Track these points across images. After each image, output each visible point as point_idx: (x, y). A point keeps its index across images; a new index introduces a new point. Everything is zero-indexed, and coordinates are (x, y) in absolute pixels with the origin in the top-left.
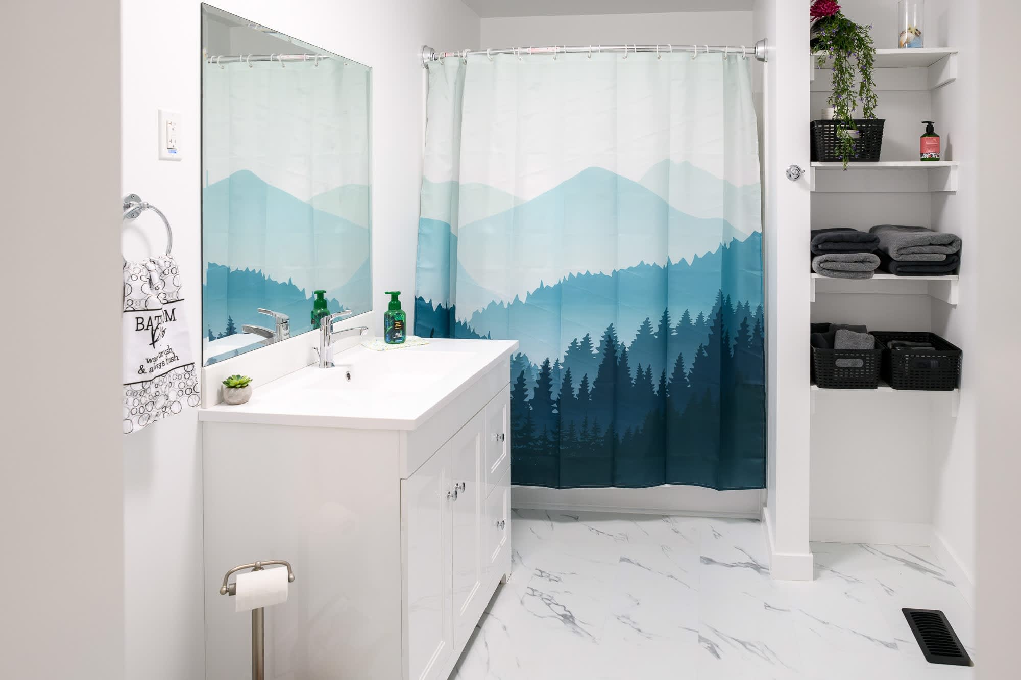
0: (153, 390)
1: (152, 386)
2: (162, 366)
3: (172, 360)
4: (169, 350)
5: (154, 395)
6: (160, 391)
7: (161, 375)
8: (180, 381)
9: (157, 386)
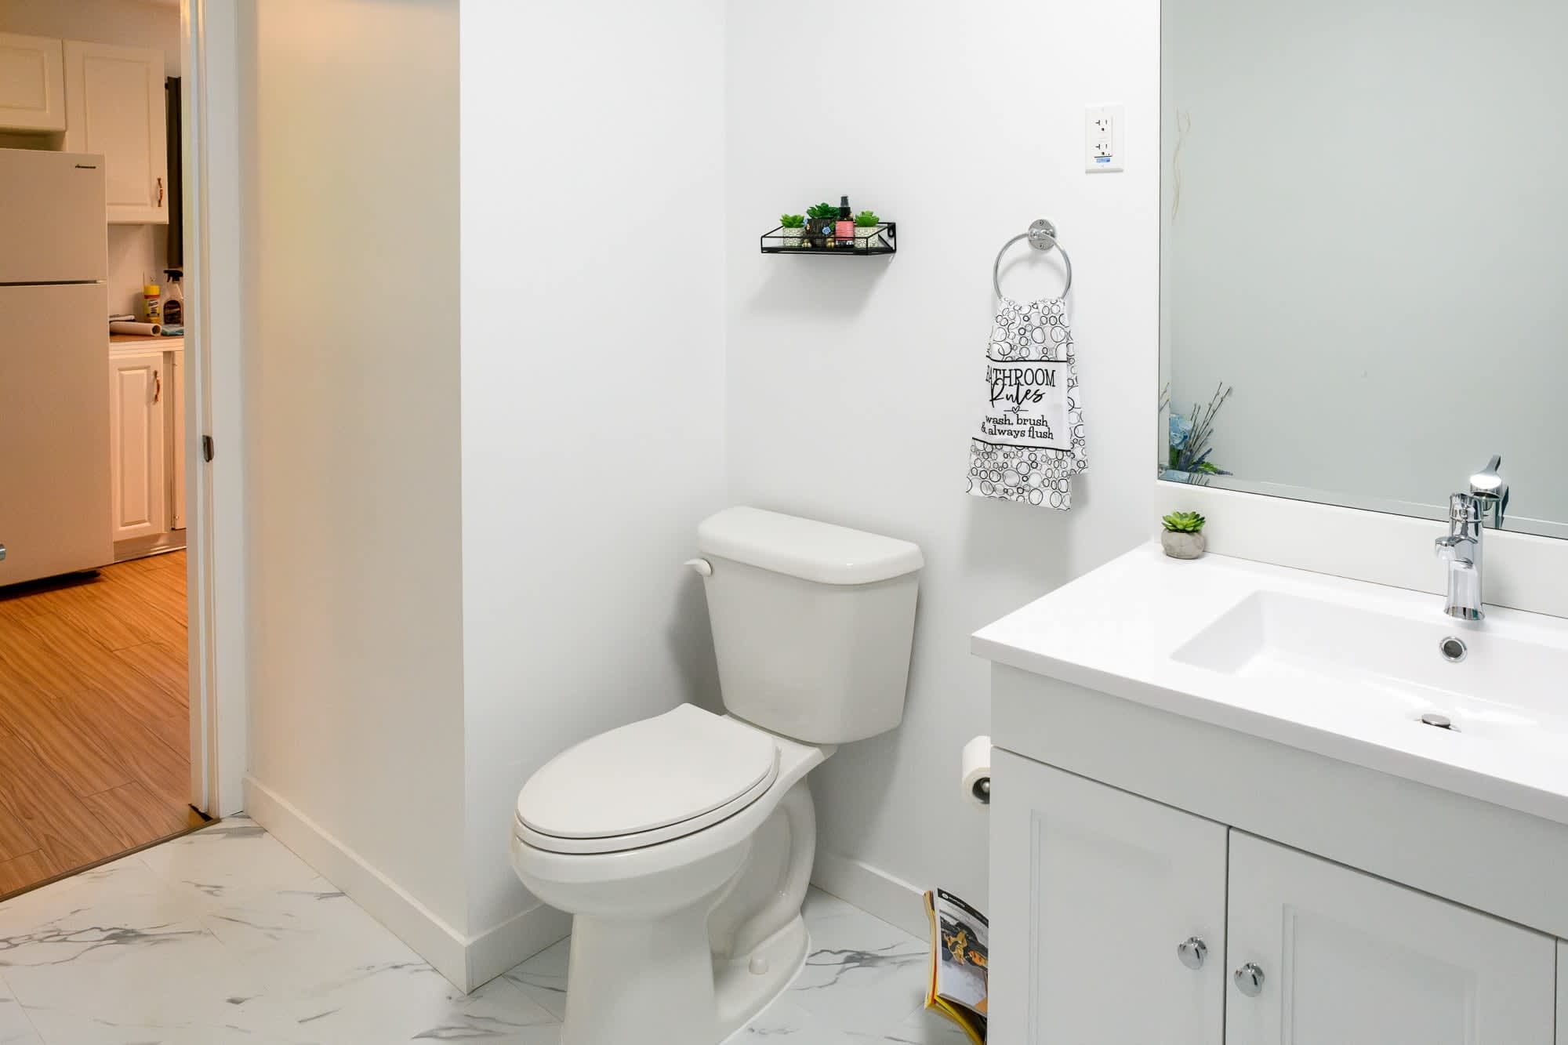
0: (1001, 459)
1: (1000, 454)
2: (1019, 435)
3: (1044, 436)
4: (1042, 422)
5: (1001, 465)
6: (1009, 463)
7: (1015, 446)
8: (1049, 467)
9: (1006, 455)
